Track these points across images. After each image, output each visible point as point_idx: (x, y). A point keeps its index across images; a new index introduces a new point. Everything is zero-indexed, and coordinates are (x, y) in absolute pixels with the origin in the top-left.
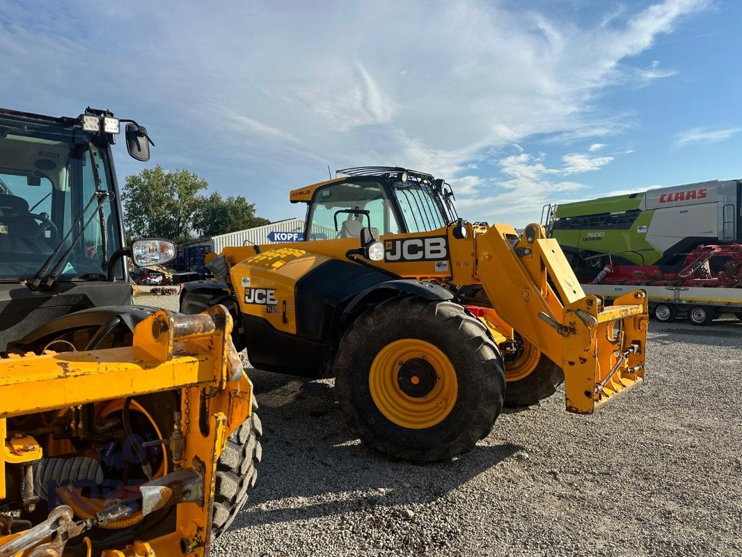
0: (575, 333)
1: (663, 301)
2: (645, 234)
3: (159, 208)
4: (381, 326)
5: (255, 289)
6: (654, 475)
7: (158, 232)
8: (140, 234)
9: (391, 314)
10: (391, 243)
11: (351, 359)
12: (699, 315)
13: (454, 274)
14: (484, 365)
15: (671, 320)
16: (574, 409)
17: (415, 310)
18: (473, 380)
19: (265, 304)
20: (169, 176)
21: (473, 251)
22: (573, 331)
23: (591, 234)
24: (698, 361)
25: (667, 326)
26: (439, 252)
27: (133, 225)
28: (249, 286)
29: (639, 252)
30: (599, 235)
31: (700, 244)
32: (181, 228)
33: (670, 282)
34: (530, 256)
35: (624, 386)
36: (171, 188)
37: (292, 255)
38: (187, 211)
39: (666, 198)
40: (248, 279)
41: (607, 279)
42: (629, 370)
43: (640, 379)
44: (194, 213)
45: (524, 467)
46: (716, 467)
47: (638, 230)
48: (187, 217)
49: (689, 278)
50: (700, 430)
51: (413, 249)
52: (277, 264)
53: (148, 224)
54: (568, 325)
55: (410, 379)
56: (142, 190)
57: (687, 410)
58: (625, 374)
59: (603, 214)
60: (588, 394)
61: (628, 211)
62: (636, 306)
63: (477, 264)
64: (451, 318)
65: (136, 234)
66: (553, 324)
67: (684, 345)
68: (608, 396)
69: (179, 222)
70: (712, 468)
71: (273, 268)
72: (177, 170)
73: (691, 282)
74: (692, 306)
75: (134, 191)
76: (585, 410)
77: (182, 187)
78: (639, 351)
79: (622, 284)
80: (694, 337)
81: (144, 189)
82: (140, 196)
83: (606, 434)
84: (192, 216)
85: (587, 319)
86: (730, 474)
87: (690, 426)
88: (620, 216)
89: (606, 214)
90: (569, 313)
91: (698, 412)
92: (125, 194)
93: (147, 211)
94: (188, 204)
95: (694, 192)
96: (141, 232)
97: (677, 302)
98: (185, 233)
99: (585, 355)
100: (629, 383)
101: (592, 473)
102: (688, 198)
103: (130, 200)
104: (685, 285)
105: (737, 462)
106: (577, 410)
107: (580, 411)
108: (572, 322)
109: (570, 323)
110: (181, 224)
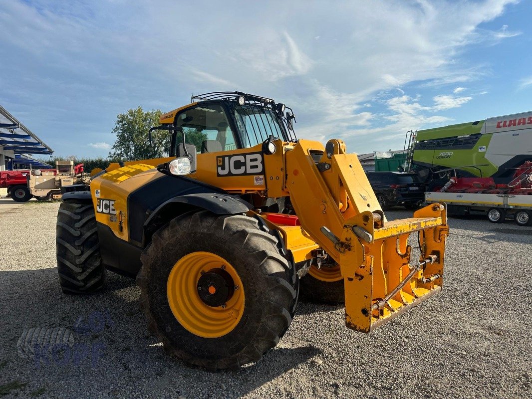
0: (350, 250)
1: (494, 206)
2: (484, 153)
3: (140, 137)
4: (174, 239)
5: (103, 200)
6: (436, 392)
7: (141, 154)
8: (128, 155)
9: (183, 227)
10: (221, 159)
11: (149, 270)
12: (523, 218)
13: (268, 187)
14: (267, 279)
15: (500, 221)
16: (352, 326)
17: (205, 224)
18: (257, 293)
19: (109, 213)
20: (147, 115)
21: (282, 166)
22: (348, 247)
23: (443, 153)
24: (514, 258)
25: (496, 226)
26: (256, 167)
27: (123, 149)
28: (99, 197)
29: (478, 167)
30: (449, 154)
31: (527, 161)
32: (157, 151)
33: (502, 191)
34: (330, 170)
35: (416, 297)
36: (149, 123)
37: (140, 170)
38: (161, 139)
39: (502, 124)
40: (99, 191)
41: (452, 188)
42: (425, 280)
43: (437, 288)
44: (165, 140)
45: (312, 375)
46: (502, 383)
47: (479, 150)
48: (160, 143)
49: (517, 187)
50: (498, 334)
51: (238, 165)
52: (122, 179)
53: (133, 148)
54: (344, 241)
55: (207, 288)
56: (129, 125)
57: (491, 310)
58: (420, 284)
59: (451, 138)
60: (365, 312)
61: (472, 135)
62: (433, 219)
63: (286, 178)
64: (238, 231)
65: (125, 156)
66: (333, 239)
67: (505, 244)
68: (393, 311)
69: (155, 146)
70: (499, 384)
71: (117, 181)
72: (153, 110)
73: (517, 190)
74: (518, 210)
75: (123, 125)
76: (362, 328)
77: (156, 122)
78: (437, 261)
79: (464, 192)
80: (516, 236)
81: (130, 123)
82: (128, 128)
83: (407, 337)
84: (163, 143)
85: (362, 235)
86: (516, 393)
87: (490, 328)
88: (466, 139)
89: (455, 137)
90: (346, 229)
91: (501, 313)
92: (117, 127)
93: (132, 140)
94: (160, 134)
95: (524, 119)
96: (129, 154)
97: (506, 207)
98: (159, 155)
99: (362, 272)
100: (422, 293)
101: (374, 387)
102: (519, 124)
103: (121, 131)
104: (513, 193)
105: (526, 376)
106: (356, 327)
107: (358, 328)
108: (348, 238)
109: (346, 239)
110: (156, 149)
